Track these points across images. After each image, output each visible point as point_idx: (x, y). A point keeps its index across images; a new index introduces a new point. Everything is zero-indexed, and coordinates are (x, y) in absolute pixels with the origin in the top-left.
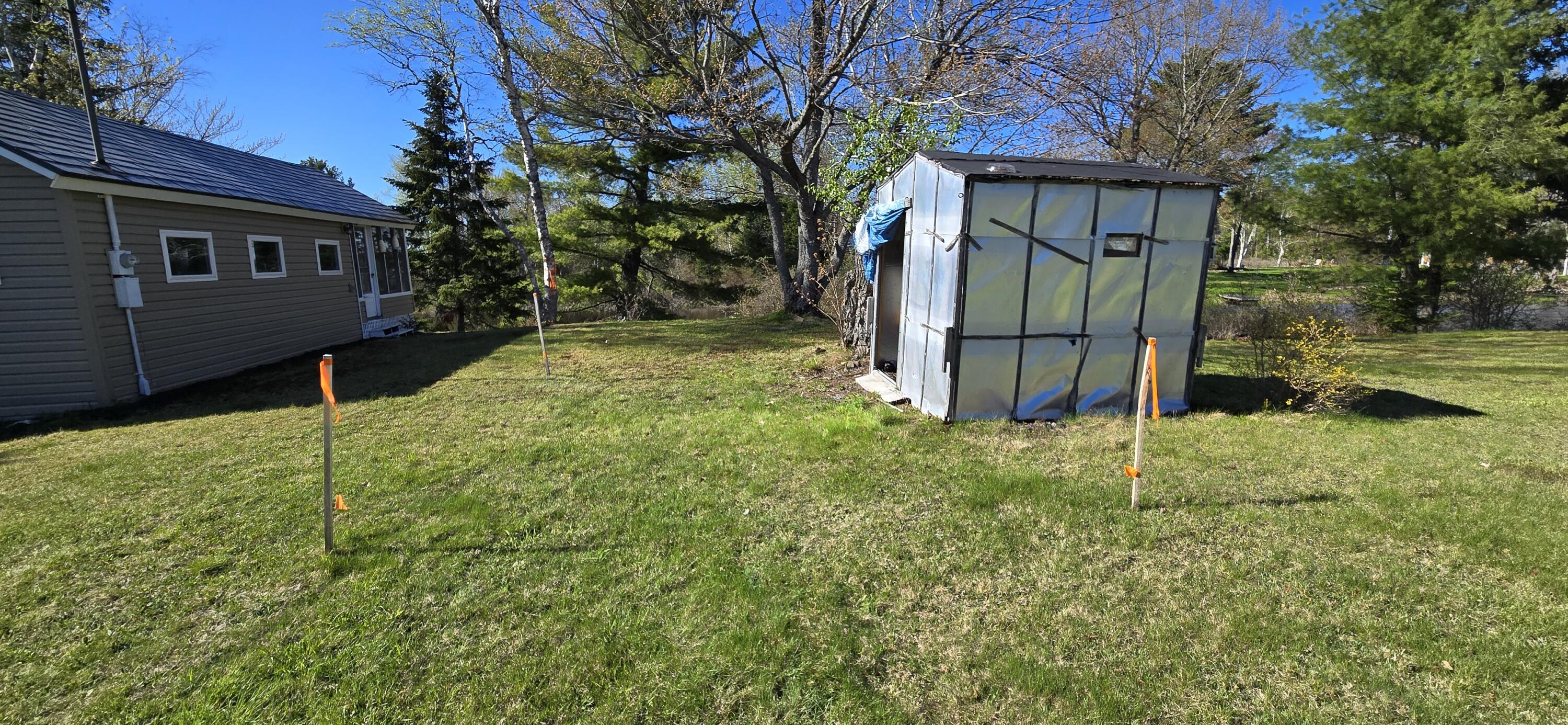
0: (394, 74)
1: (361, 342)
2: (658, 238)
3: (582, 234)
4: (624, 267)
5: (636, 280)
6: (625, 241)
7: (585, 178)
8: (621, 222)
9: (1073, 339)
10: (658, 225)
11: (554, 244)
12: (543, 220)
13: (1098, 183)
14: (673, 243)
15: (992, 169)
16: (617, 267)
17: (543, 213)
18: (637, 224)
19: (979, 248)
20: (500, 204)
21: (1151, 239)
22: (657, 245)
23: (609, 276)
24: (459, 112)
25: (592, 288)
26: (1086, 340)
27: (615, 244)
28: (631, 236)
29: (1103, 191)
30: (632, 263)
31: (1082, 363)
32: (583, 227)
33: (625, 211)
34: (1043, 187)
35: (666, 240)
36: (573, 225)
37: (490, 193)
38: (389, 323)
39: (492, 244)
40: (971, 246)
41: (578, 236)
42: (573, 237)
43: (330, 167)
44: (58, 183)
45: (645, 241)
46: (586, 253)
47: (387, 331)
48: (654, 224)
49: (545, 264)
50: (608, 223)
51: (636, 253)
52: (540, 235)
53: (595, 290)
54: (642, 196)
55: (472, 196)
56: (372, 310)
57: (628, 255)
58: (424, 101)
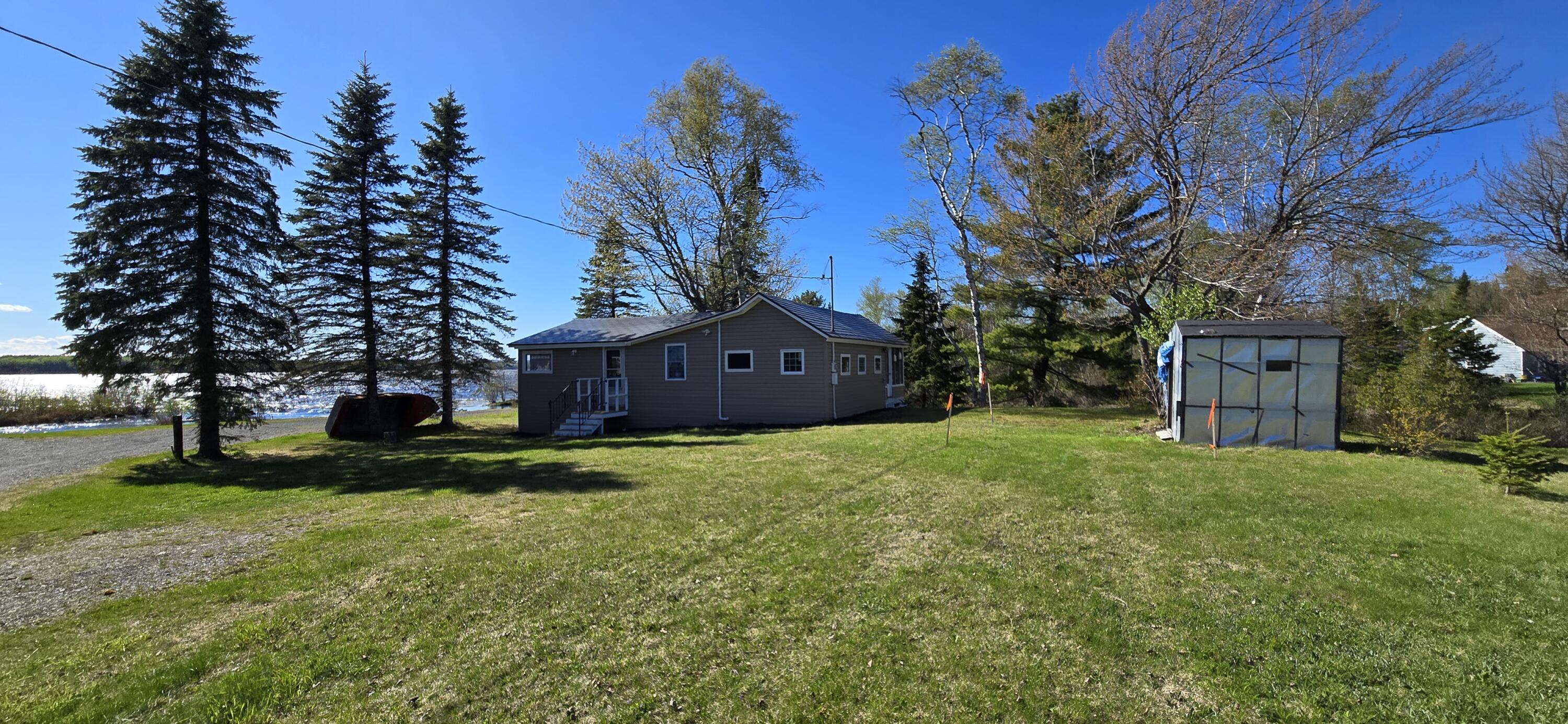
0: (898, 256)
1: (885, 409)
2: (1062, 350)
3: (1003, 347)
4: (1035, 371)
5: (1044, 381)
6: (1035, 353)
7: (1007, 308)
8: (1034, 338)
9: (1252, 409)
10: (1062, 341)
11: (986, 356)
12: (981, 341)
13: (1259, 338)
14: (1074, 354)
15: (1202, 332)
16: (1029, 372)
17: (982, 336)
18: (1046, 340)
19: (1192, 366)
20: (952, 329)
21: (1298, 363)
22: (1061, 355)
23: (1022, 378)
24: (933, 275)
25: (1009, 386)
26: (1260, 411)
27: (1029, 355)
28: (1041, 349)
29: (1263, 340)
30: (1041, 368)
31: (1259, 423)
32: (1004, 341)
33: (1036, 330)
34: (1226, 340)
35: (1068, 352)
36: (998, 343)
37: (947, 322)
38: (898, 400)
39: (946, 355)
40: (1187, 366)
41: (1001, 349)
42: (997, 350)
43: (818, 296)
44: (829, 339)
45: (1051, 352)
46: (1005, 360)
47: (896, 405)
48: (1059, 340)
49: (980, 369)
50: (1023, 339)
51: (1045, 360)
52: (978, 350)
53: (1012, 388)
54: (1053, 319)
55: (936, 325)
56: (889, 393)
57: (1038, 363)
58: (914, 270)
